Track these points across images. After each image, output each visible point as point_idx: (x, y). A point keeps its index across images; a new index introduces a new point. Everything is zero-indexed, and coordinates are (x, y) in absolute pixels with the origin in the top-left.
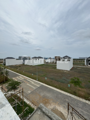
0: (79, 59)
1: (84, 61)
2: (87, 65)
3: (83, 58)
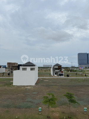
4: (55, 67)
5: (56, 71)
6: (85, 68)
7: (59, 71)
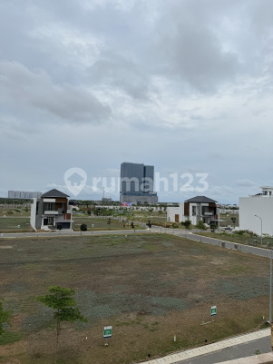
0: (9, 201)
1: (28, 210)
2: (38, 227)
3: (25, 194)
4: (45, 200)
5: (46, 212)
6: (136, 204)
7: (57, 213)
